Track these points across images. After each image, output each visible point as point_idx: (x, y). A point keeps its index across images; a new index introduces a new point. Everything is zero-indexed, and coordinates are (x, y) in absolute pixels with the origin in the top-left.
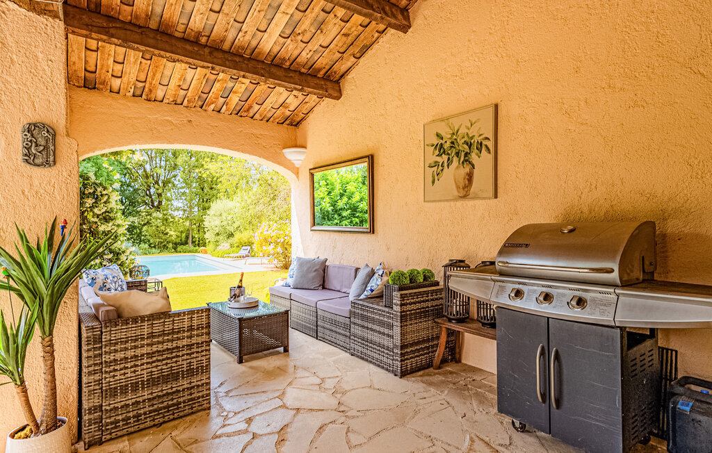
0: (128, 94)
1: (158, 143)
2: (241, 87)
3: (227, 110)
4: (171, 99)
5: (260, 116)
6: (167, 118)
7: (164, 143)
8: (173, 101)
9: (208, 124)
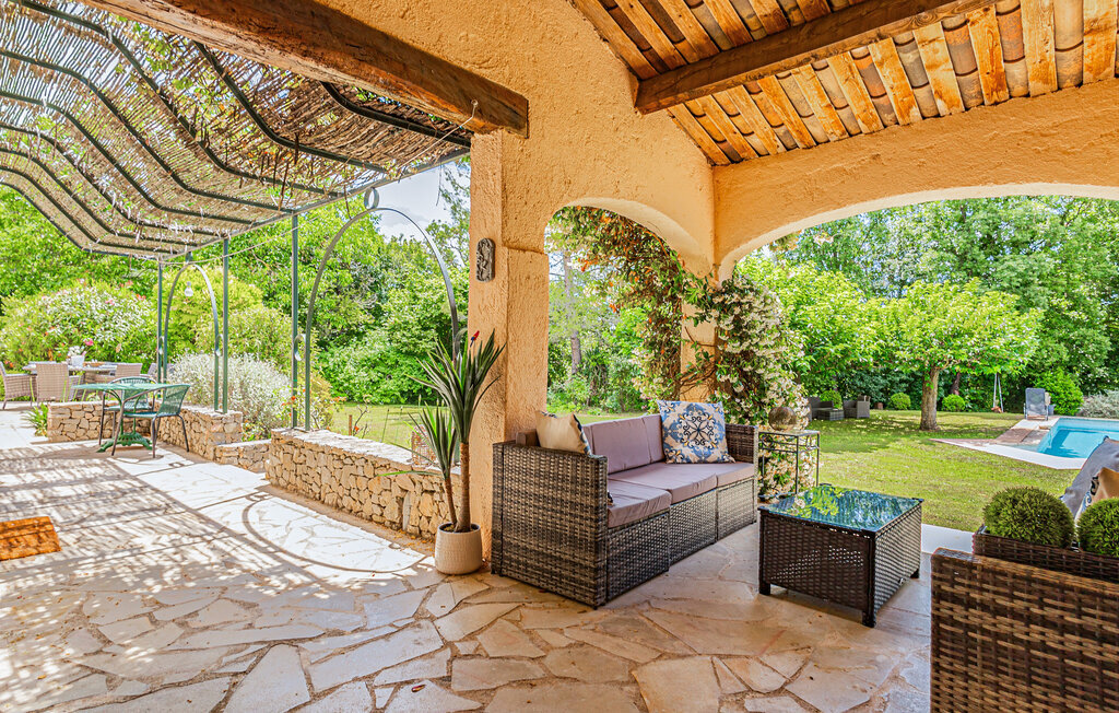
0: (779, 150)
1: (819, 212)
2: (936, 51)
3: (950, 104)
4: (838, 132)
5: (1046, 82)
6: (835, 166)
7: (828, 210)
8: (843, 134)
9: (912, 149)
